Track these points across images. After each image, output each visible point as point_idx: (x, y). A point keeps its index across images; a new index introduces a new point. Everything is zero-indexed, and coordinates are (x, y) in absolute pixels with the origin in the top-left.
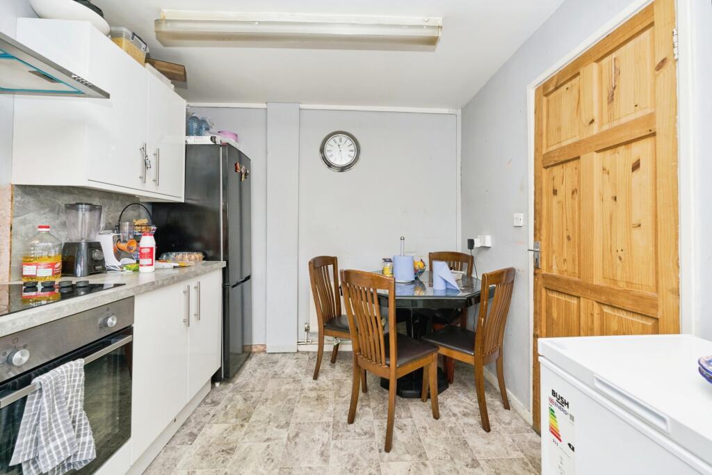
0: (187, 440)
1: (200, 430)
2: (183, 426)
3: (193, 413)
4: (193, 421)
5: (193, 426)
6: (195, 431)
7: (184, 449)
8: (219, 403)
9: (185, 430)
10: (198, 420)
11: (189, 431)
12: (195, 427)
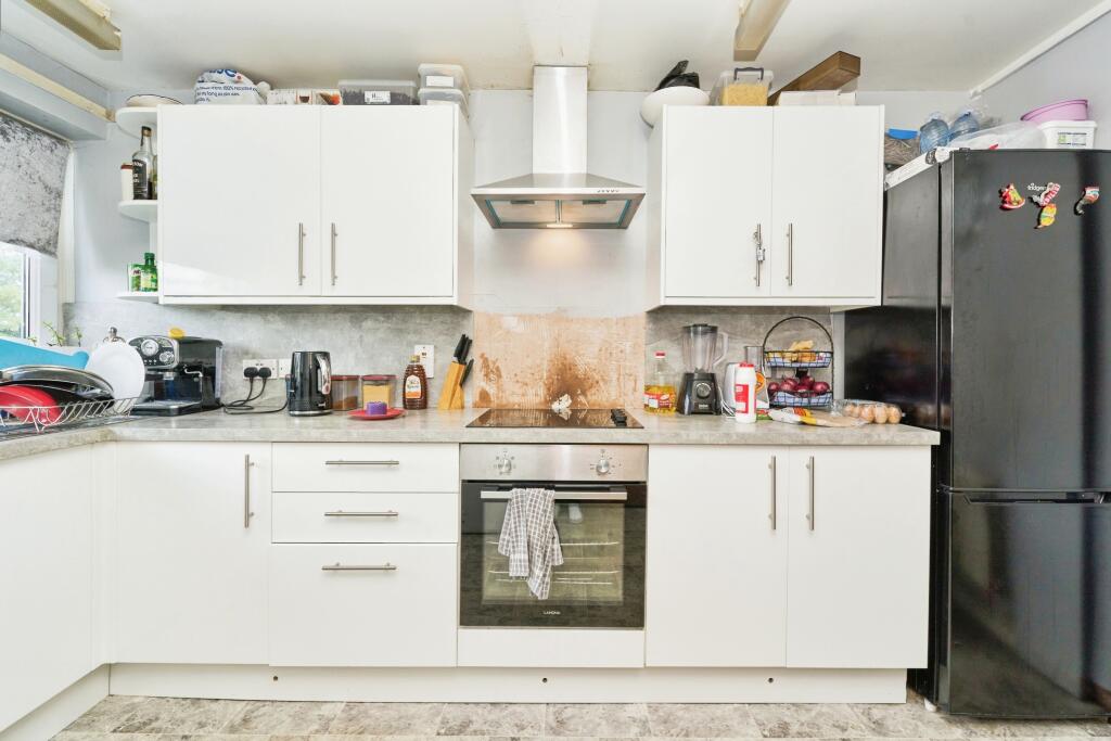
0: (769, 726)
1: (800, 734)
2: (793, 704)
3: (829, 705)
4: (813, 713)
5: (803, 719)
6: (794, 728)
7: (751, 732)
8: (885, 735)
9: (787, 713)
10: (821, 721)
11: (787, 719)
12: (802, 724)
